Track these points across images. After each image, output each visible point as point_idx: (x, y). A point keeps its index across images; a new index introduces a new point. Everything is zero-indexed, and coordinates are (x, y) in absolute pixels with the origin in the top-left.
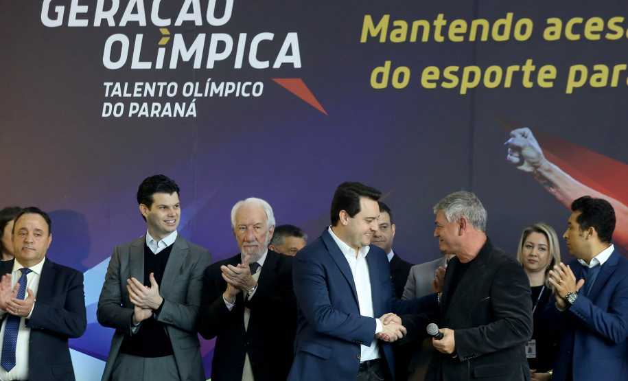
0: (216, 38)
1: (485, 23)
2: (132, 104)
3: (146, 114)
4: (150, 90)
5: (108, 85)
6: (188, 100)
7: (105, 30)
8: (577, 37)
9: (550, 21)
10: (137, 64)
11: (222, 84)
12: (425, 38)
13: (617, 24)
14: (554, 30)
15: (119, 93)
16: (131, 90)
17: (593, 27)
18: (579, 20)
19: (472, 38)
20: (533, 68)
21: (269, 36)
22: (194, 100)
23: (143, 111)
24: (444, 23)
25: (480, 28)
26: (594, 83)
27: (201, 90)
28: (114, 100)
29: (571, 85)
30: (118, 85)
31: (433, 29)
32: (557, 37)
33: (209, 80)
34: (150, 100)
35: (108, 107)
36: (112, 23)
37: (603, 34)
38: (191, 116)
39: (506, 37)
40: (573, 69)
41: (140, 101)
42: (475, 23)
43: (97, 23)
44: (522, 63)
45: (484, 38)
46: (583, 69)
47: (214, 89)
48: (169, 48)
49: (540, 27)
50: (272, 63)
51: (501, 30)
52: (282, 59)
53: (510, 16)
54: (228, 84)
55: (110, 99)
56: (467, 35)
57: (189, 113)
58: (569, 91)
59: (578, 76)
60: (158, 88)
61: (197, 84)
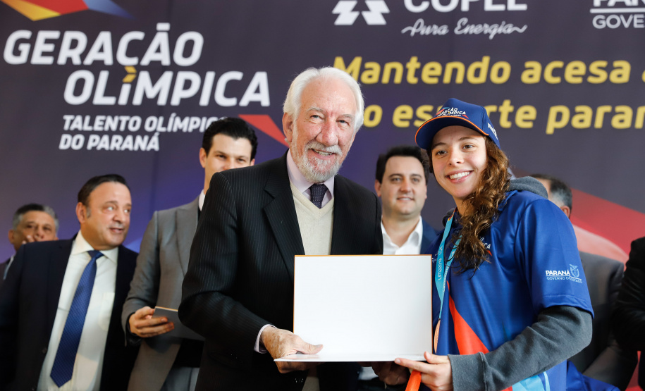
0: (182, 76)
1: (460, 66)
2: (92, 137)
3: (107, 147)
4: (111, 123)
5: (68, 118)
6: (151, 134)
7: (70, 67)
8: (557, 80)
9: (528, 64)
10: (100, 99)
11: (187, 120)
12: (398, 79)
13: (600, 68)
14: (532, 73)
15: (80, 127)
16: (92, 123)
17: (574, 71)
18: (559, 64)
19: (447, 79)
20: (511, 109)
21: (237, 75)
22: (157, 134)
23: (103, 143)
24: (418, 65)
25: (455, 71)
26: (576, 123)
27: (165, 124)
28: (74, 133)
29: (552, 126)
30: (79, 118)
31: (405, 71)
32: (536, 79)
33: (173, 115)
34: (110, 133)
35: (66, 140)
36: (77, 61)
37: (585, 77)
38: (152, 150)
39: (482, 79)
40: (554, 111)
41: (101, 134)
42: (450, 67)
43: (62, 60)
44: (499, 104)
45: (459, 80)
46: (565, 111)
47: (177, 124)
48: (134, 84)
49: (517, 70)
50: (239, 101)
51: (477, 72)
52: (248, 97)
53: (486, 60)
54: (194, 119)
55: (69, 132)
56: (441, 77)
57: (150, 147)
58: (550, 130)
59: (559, 117)
60: (120, 122)
61: (161, 119)
